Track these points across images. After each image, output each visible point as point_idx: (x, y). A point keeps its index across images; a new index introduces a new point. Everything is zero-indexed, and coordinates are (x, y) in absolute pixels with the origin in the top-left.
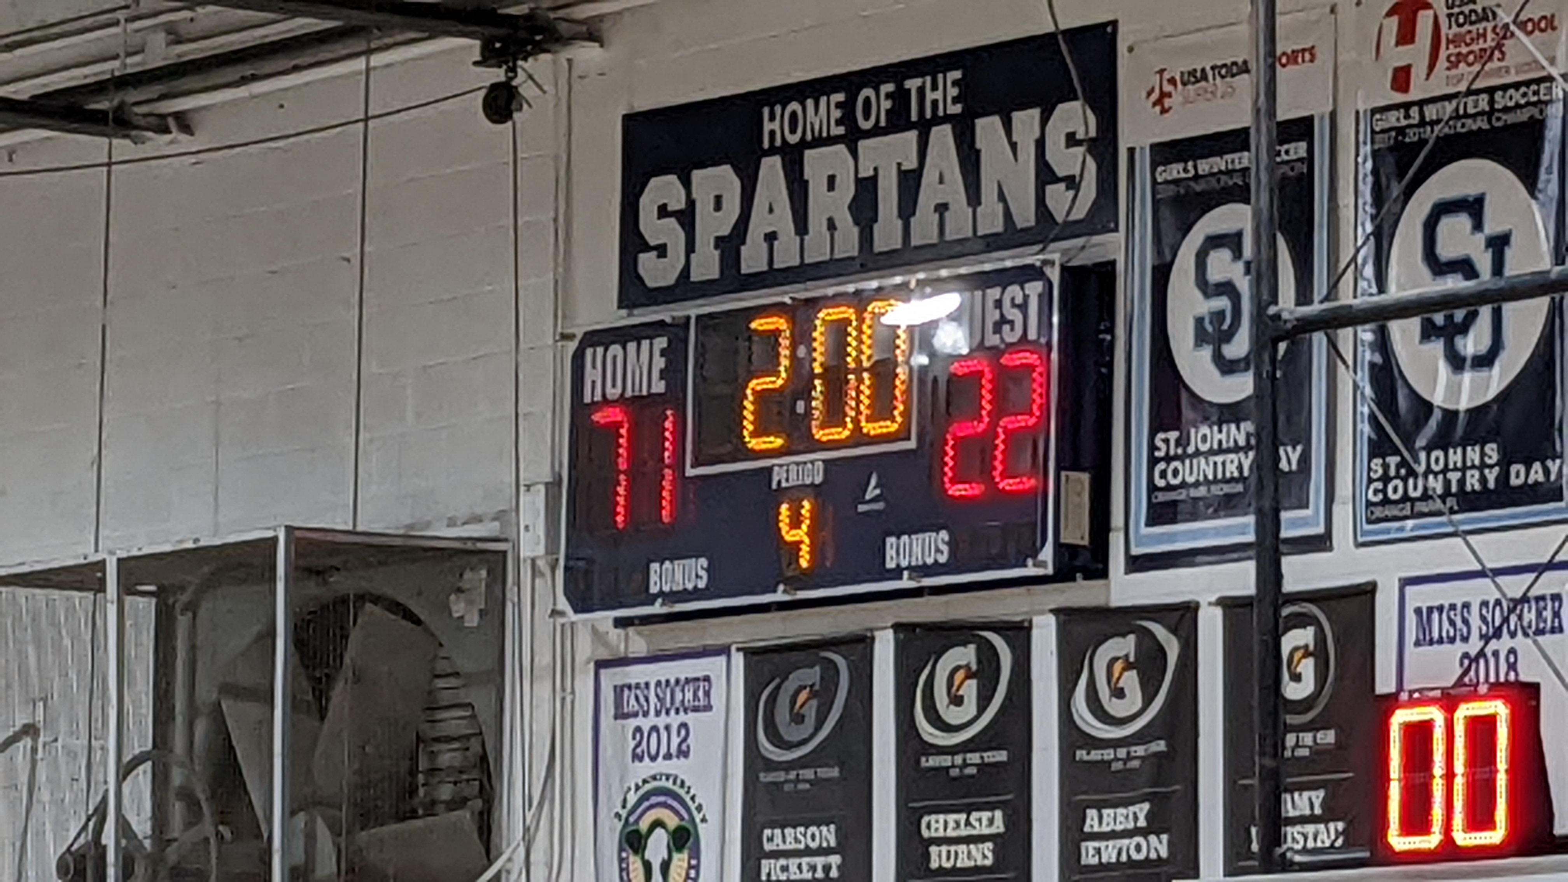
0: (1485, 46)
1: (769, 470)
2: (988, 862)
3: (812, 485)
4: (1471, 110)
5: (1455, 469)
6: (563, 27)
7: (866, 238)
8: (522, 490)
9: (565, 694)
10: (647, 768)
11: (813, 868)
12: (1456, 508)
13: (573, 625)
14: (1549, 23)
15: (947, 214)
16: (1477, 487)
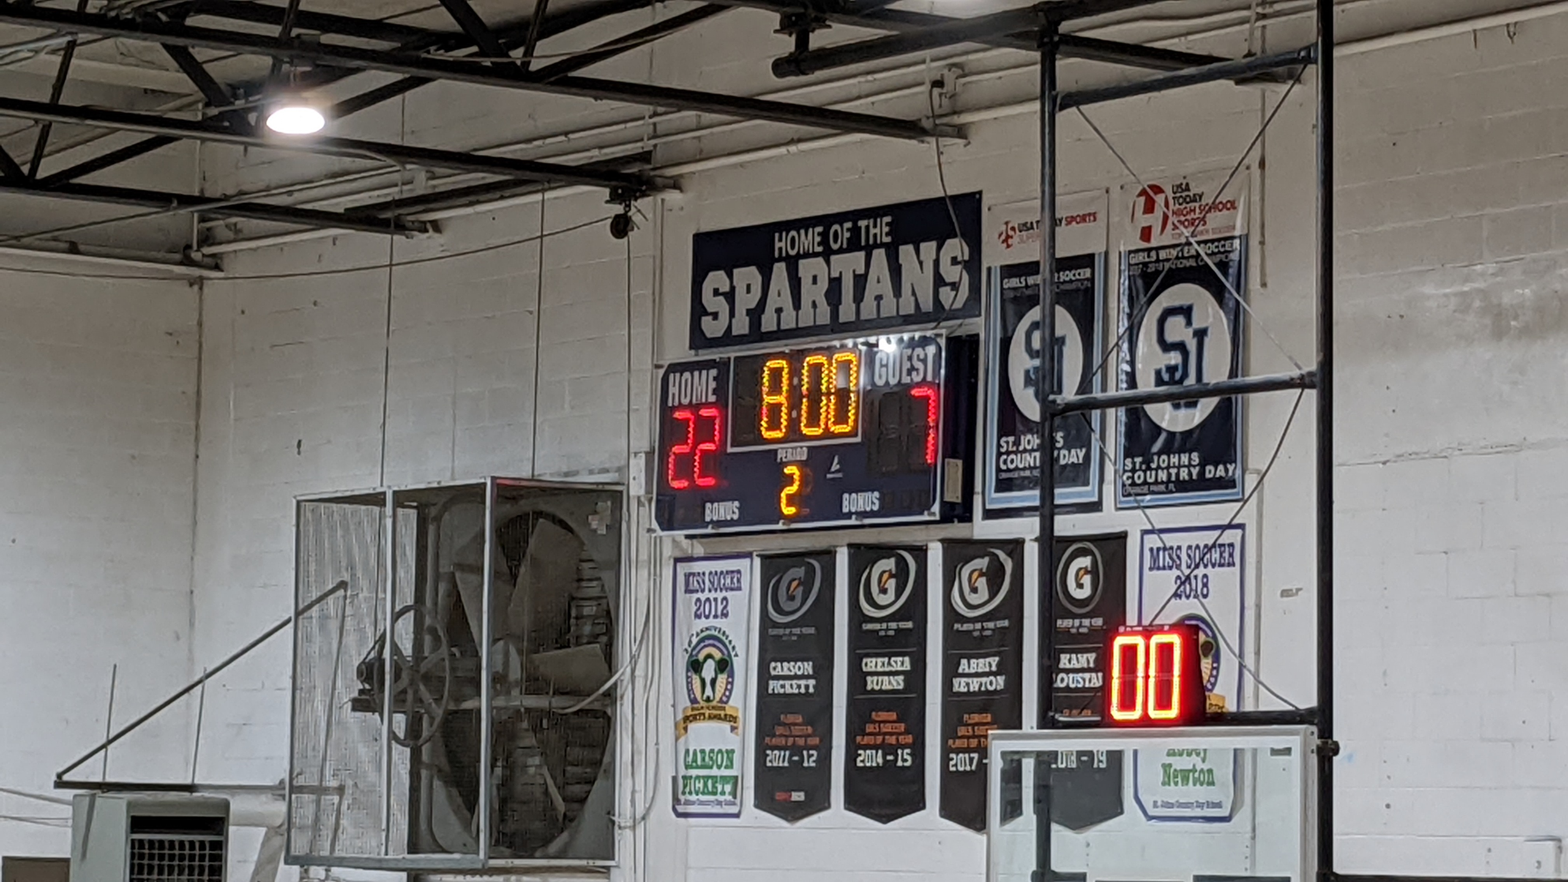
0: (1195, 217)
1: (775, 451)
2: (901, 687)
3: (801, 460)
4: (1186, 255)
5: (1174, 467)
6: (659, 181)
7: (835, 314)
8: (632, 456)
9: (655, 577)
10: (703, 623)
11: (799, 687)
12: (1174, 490)
13: (661, 537)
14: (1232, 205)
15: (881, 302)
16: (1187, 478)
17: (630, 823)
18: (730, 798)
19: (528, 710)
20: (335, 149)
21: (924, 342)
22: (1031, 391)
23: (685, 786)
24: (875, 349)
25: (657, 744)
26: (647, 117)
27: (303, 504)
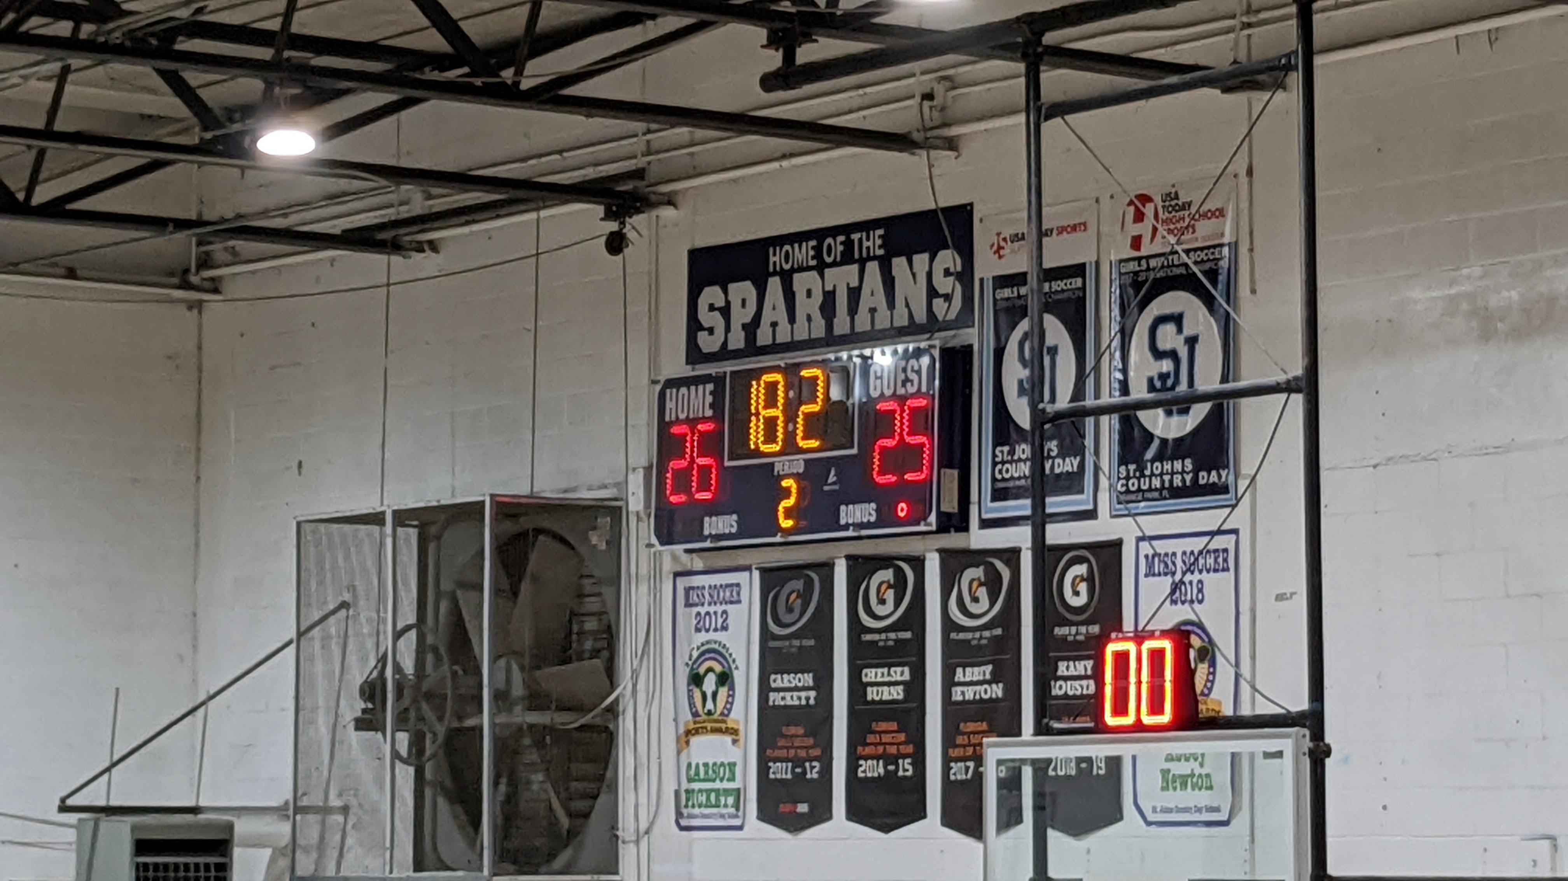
0: (1183, 225)
1: (772, 465)
2: (901, 697)
3: (798, 473)
4: (1176, 263)
5: (1167, 473)
6: (653, 198)
7: (829, 327)
8: (630, 472)
9: (656, 593)
10: (703, 637)
11: (799, 698)
12: (1167, 496)
13: (660, 552)
14: (1221, 213)
15: (876, 314)
16: (1180, 484)
17: (634, 838)
18: (732, 810)
19: (531, 727)
20: (327, 171)
21: (918, 353)
22: (1025, 401)
23: (688, 800)
24: (870, 361)
25: (659, 758)
26: (640, 134)
27: (303, 525)
